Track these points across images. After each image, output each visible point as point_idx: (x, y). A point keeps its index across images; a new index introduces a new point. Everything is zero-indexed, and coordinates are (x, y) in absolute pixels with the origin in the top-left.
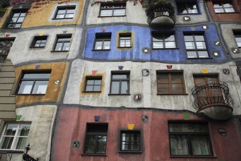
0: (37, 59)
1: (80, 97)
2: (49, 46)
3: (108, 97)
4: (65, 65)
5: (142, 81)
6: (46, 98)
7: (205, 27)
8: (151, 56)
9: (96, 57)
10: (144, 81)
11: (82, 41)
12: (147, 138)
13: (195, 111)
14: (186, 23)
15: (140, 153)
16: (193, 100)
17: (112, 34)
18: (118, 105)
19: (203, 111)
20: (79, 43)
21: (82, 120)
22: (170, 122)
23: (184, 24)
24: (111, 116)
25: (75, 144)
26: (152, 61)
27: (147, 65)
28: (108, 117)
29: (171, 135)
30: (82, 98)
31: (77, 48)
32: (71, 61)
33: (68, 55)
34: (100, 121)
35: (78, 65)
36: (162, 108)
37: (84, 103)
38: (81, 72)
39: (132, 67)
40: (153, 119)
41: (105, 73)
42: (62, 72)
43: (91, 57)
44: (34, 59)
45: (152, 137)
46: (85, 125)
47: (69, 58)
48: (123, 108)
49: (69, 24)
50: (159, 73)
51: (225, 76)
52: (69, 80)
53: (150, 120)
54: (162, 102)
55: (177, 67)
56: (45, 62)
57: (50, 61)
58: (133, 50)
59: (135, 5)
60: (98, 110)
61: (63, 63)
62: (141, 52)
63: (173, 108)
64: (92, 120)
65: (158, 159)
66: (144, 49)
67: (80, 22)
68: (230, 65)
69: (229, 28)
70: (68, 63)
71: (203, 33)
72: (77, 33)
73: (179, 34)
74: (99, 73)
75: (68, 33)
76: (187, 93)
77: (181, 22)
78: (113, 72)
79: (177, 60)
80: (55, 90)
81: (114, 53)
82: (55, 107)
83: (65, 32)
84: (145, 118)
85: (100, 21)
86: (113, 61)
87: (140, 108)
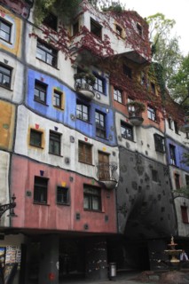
1: (28, 150)
3: (48, 154)
4: (11, 108)
5: (69, 146)
7: (107, 110)
8: (76, 124)
9: (37, 109)
10: (71, 147)
11: (24, 84)
12: (73, 195)
13: (98, 179)
14: (98, 100)
15: (69, 205)
16: (97, 171)
18: (55, 164)
19: (104, 182)
20: (21, 84)
21: (31, 172)
22: (86, 186)
23: (96, 101)
24: (51, 173)
25: (28, 194)
26: (76, 130)
27: (73, 133)
28: (49, 173)
29: (86, 195)
31: (21, 91)
32: (17, 105)
33: (12, 96)
34: (44, 176)
35: (23, 113)
37: (32, 156)
38: (26, 122)
39: (64, 131)
40: (76, 180)
41: (45, 130)
42: (9, 115)
43: (33, 108)
45: (75, 194)
46: (34, 177)
47: (14, 100)
48: (58, 167)
49: (9, 51)
50: (81, 143)
51: (113, 157)
52: (17, 128)
53: (74, 181)
54: (81, 168)
55: (90, 141)
58: (64, 113)
59: (66, 59)
60: (42, 165)
61: (9, 104)
62: (69, 118)
64: (39, 174)
65: (78, 211)
66: (72, 116)
67: (19, 55)
68: (116, 150)
69: (119, 117)
70: (14, 107)
71: (105, 115)
72: (18, 70)
73: (93, 109)
74: (41, 128)
75: (9, 64)
76: (93, 164)
77: (95, 98)
78: (51, 132)
79: (91, 135)
80: (6, 135)
81: (51, 111)
82: (8, 154)
83: (6, 61)
84: (71, 179)
85: (38, 65)
86: (51, 119)
87: (68, 171)
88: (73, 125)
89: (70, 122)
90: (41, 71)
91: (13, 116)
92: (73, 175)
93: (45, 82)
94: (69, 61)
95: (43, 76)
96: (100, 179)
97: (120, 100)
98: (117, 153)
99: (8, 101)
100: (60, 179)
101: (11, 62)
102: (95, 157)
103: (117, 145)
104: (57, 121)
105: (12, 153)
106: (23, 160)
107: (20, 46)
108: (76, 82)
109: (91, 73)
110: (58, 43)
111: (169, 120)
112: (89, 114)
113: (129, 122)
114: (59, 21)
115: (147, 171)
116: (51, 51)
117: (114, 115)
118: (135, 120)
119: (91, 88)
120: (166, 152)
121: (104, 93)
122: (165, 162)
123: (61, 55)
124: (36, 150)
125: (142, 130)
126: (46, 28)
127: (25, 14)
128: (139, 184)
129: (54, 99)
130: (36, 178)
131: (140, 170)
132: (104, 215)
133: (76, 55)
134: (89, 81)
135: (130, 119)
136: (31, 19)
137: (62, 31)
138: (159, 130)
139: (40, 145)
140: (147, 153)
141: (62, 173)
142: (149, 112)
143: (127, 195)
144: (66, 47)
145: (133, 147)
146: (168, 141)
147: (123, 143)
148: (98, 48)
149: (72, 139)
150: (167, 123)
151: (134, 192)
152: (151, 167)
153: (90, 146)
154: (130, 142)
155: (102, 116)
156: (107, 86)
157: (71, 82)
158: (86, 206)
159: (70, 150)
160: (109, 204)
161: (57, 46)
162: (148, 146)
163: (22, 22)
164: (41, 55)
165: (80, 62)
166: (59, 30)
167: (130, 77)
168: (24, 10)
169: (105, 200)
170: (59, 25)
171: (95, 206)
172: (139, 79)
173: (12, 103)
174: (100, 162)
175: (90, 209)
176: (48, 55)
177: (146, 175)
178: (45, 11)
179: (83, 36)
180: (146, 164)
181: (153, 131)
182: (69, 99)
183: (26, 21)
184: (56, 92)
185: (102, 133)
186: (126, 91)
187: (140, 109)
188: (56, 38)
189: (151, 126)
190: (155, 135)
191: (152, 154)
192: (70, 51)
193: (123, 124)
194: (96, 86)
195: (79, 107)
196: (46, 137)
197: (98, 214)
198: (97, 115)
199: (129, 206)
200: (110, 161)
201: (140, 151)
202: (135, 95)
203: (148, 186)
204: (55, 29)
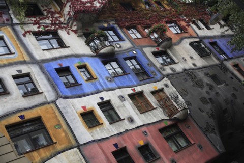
0: (13, 109)
1: (90, 134)
2: (14, 91)
3: (110, 126)
4: (52, 108)
5: (124, 106)
6: (60, 145)
7: (134, 52)
8: (116, 84)
9: (74, 93)
10: (126, 106)
11: (49, 80)
12: (156, 146)
13: (168, 118)
14: (120, 49)
15: (159, 158)
16: (162, 111)
17: (71, 67)
18: (123, 130)
19: (175, 116)
20: (46, 82)
21: (106, 152)
22: (162, 131)
23: (120, 51)
24: (124, 140)
26: (119, 88)
27: (119, 92)
28: (123, 142)
29: (167, 139)
30: (92, 134)
31: (49, 88)
32: (54, 102)
33: (46, 97)
34: (120, 147)
35: (65, 106)
36: (149, 122)
37: (98, 137)
38: (72, 111)
39: (110, 96)
40: (150, 132)
41: (93, 106)
42: (54, 115)
43: (70, 95)
44: (9, 110)
45: (158, 145)
46: (112, 154)
47: (49, 100)
48: (127, 131)
49: (16, 60)
50: (131, 96)
51: (168, 89)
52: (69, 122)
53: (149, 134)
54: (147, 118)
55: (138, 89)
56: (26, 109)
57: (32, 108)
58: (99, 80)
59: (68, 34)
60: (111, 139)
61: (47, 106)
62: (106, 81)
63: (156, 121)
64: (114, 149)
65: (170, 157)
66: (107, 78)
67: (27, 58)
68: (166, 81)
69: (148, 51)
70: (53, 106)
71: (134, 58)
72: (34, 71)
73: (122, 60)
74: (89, 108)
75: (24, 72)
76: (155, 107)
77: (116, 49)
78: (99, 104)
79: (135, 83)
80: (63, 134)
81: (87, 87)
82: (76, 149)
83: (20, 71)
84: (145, 133)
85: (48, 55)
86: (91, 94)
87: (137, 128)
88: (114, 85)
89: (110, 85)
90: (55, 59)
91: (58, 113)
92: (144, 129)
93: (64, 65)
94: (72, 34)
95: (59, 61)
96: (169, 116)
97: (139, 36)
98: (169, 83)
99: (44, 104)
100: (135, 140)
101: (25, 69)
102: (152, 100)
103: (164, 77)
104: (99, 92)
105: (79, 146)
106: (92, 145)
107: (22, 50)
108: (91, 47)
109: (98, 31)
110: (52, 24)
111: (194, 23)
112: (121, 67)
113: (160, 49)
114: (40, 5)
115: (206, 80)
116: (51, 36)
117: (143, 52)
118: (164, 44)
119: (107, 43)
120: (211, 52)
121: (121, 39)
122: (217, 62)
123: (62, 33)
124: (97, 129)
125: (177, 48)
126: (33, 19)
127: (7, 20)
128: (207, 96)
129: (82, 74)
130: (114, 153)
131: (200, 84)
132: (196, 145)
133: (75, 24)
134: (102, 38)
135: (158, 46)
136: (15, 21)
137: (49, 12)
138: (192, 37)
139: (98, 122)
140: (194, 65)
141: (133, 133)
142: (172, 29)
143: (204, 114)
144: (61, 23)
145: (179, 68)
146: (207, 41)
147: (168, 70)
148: (89, 4)
149: (122, 98)
150: (194, 26)
151: (208, 107)
152: (207, 75)
153: (141, 94)
154: (173, 66)
155: (133, 61)
156: (120, 31)
157: (87, 50)
158: (174, 148)
159: (127, 109)
160: (193, 132)
161: (53, 27)
162: (192, 58)
163: (9, 29)
164: (45, 45)
165: (82, 28)
166: (45, 13)
167: (134, 10)
168: (5, 17)
169: (187, 132)
170: (42, 9)
171: (183, 143)
172: (143, 6)
173: (49, 103)
174: (159, 101)
175: (180, 149)
176: (52, 41)
177: (208, 85)
178: (22, 5)
179: (69, 4)
180: (201, 75)
181: (186, 42)
182: (95, 66)
183: (12, 25)
184: (79, 67)
185: (144, 74)
186: (139, 24)
187: (162, 31)
188: (48, 21)
189: (182, 39)
190: (191, 44)
191: (200, 62)
192: (67, 24)
193: (156, 54)
194: (110, 39)
195: (108, 67)
196: (99, 112)
197: (190, 148)
198: (128, 62)
199: (212, 122)
200: (168, 94)
201: (187, 67)
202: (148, 22)
203: (217, 93)
204: (42, 15)
